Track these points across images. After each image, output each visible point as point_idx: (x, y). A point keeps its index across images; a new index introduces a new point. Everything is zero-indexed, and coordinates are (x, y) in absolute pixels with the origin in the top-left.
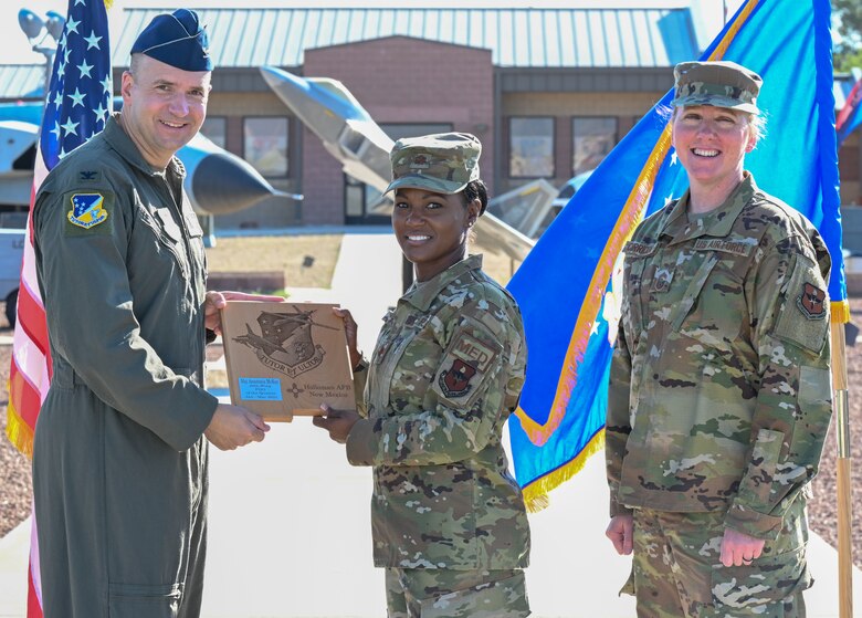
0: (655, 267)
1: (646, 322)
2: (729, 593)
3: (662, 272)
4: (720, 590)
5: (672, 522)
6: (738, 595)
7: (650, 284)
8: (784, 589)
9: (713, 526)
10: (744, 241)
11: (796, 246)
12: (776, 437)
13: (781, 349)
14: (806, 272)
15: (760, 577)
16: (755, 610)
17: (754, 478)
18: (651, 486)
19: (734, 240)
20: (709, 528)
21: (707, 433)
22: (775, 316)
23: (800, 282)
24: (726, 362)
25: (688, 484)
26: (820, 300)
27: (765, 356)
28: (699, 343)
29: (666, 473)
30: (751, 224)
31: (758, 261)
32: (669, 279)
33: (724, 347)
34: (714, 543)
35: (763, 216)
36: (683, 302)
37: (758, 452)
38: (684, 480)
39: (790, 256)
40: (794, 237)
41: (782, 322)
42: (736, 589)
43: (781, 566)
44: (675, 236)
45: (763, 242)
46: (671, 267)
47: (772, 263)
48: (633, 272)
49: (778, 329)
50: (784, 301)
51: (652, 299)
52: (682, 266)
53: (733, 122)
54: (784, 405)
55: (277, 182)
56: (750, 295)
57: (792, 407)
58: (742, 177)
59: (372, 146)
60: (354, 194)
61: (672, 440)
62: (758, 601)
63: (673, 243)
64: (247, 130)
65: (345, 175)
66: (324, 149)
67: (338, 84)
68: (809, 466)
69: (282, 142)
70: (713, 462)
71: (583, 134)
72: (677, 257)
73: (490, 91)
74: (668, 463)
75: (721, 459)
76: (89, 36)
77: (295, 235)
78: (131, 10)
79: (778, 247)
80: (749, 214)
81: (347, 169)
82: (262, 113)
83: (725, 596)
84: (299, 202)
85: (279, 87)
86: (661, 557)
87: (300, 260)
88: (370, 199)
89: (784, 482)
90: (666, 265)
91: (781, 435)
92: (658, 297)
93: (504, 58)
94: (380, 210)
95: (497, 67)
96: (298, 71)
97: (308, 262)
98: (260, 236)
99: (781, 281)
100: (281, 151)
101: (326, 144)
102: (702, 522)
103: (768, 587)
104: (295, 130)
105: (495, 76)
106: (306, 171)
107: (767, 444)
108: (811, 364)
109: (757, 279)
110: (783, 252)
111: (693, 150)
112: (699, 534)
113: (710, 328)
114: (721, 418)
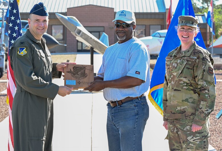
3: (174, 64)
5: (178, 123)
6: (193, 139)
7: (172, 67)
8: (203, 138)
9: (187, 123)
10: (193, 57)
11: (206, 58)
12: (205, 103)
13: (205, 83)
14: (209, 64)
15: (198, 135)
16: (197, 143)
17: (200, 112)
19: (191, 57)
20: (186, 124)
21: (185, 102)
22: (203, 75)
23: (208, 67)
24: (189, 85)
26: (212, 71)
27: (200, 84)
28: (182, 81)
29: (177, 110)
30: (195, 54)
31: (197, 62)
32: (176, 66)
33: (188, 82)
34: (188, 127)
35: (198, 52)
36: (179, 71)
37: (201, 106)
38: (182, 111)
39: (205, 61)
40: (205, 56)
41: (205, 76)
43: (203, 133)
45: (198, 58)
46: (177, 63)
47: (201, 63)
48: (168, 64)
49: (204, 78)
50: (205, 71)
51: (172, 70)
52: (179, 63)
53: (192, 29)
54: (206, 95)
55: (60, 41)
56: (195, 70)
58: (193, 43)
59: (83, 33)
60: (79, 44)
61: (177, 102)
62: (198, 141)
63: (177, 57)
64: (53, 28)
66: (71, 34)
67: (74, 18)
68: (212, 109)
69: (62, 31)
70: (187, 108)
71: (137, 29)
74: (177, 107)
75: (189, 107)
77: (65, 54)
79: (202, 59)
80: (195, 51)
81: (77, 39)
82: (56, 24)
83: (190, 139)
84: (65, 46)
85: (60, 18)
86: (174, 131)
88: (83, 46)
89: (207, 113)
90: (175, 63)
92: (173, 70)
93: (117, 10)
94: (86, 48)
95: (115, 12)
96: (65, 14)
97: (68, 61)
98: (56, 55)
99: (204, 67)
100: (61, 33)
101: (72, 32)
102: (185, 123)
103: (200, 137)
104: (64, 29)
106: (68, 39)
107: (203, 104)
108: (212, 85)
109: (197, 66)
110: (203, 60)
111: (182, 36)
112: (184, 125)
113: (185, 77)
114: (189, 98)
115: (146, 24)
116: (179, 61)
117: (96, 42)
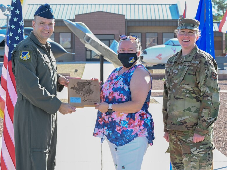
0: (173, 69)
1: (171, 83)
2: (195, 151)
3: (175, 71)
4: (193, 150)
5: (180, 134)
7: (172, 74)
8: (208, 150)
10: (195, 62)
11: (209, 63)
12: (207, 111)
13: (208, 89)
14: (212, 69)
15: (202, 147)
16: (201, 155)
17: (202, 121)
18: (174, 124)
19: (193, 62)
20: (189, 135)
21: (187, 111)
22: (205, 81)
23: (211, 72)
24: (192, 93)
25: (183, 124)
26: (216, 76)
27: (203, 91)
28: (185, 88)
29: (178, 121)
30: (197, 58)
31: (199, 67)
32: (177, 72)
33: (191, 89)
34: (191, 138)
35: (200, 56)
36: (181, 78)
37: (203, 114)
38: (182, 122)
39: (208, 65)
40: (208, 61)
41: (207, 82)
42: (196, 150)
43: (207, 144)
44: (178, 61)
45: (200, 62)
46: (177, 69)
47: (203, 68)
48: (168, 71)
49: (207, 84)
50: (207, 77)
51: (173, 77)
52: (180, 69)
53: (193, 33)
54: (209, 103)
55: (68, 50)
56: (197, 76)
57: (211, 103)
58: (195, 46)
59: (93, 40)
60: (88, 53)
61: (178, 113)
62: (202, 153)
63: (177, 63)
64: (60, 36)
65: (86, 48)
66: (80, 41)
67: (83, 24)
68: (215, 118)
69: (70, 39)
70: (189, 118)
71: (149, 37)
72: (179, 67)
73: (124, 26)
74: (178, 118)
75: (191, 117)
76: (17, 11)
77: (73, 64)
78: (30, 4)
79: (204, 63)
80: (196, 56)
81: (86, 46)
82: (64, 32)
83: (194, 152)
84: (74, 55)
85: (68, 24)
86: (177, 143)
87: (74, 70)
88: (92, 55)
89: (209, 122)
91: (208, 110)
92: (174, 77)
93: (128, 17)
94: (95, 57)
95: (126, 20)
96: (73, 20)
97: (76, 71)
98: (64, 64)
99: (206, 72)
100: (69, 42)
101: (80, 39)
103: (204, 149)
104: (73, 36)
105: (125, 22)
106: (76, 47)
107: (205, 112)
108: (215, 92)
109: (199, 72)
110: (206, 65)
111: (183, 40)
112: (187, 137)
113: (187, 84)
114: (191, 107)
115: (158, 32)
116: (180, 67)
117: (106, 50)
